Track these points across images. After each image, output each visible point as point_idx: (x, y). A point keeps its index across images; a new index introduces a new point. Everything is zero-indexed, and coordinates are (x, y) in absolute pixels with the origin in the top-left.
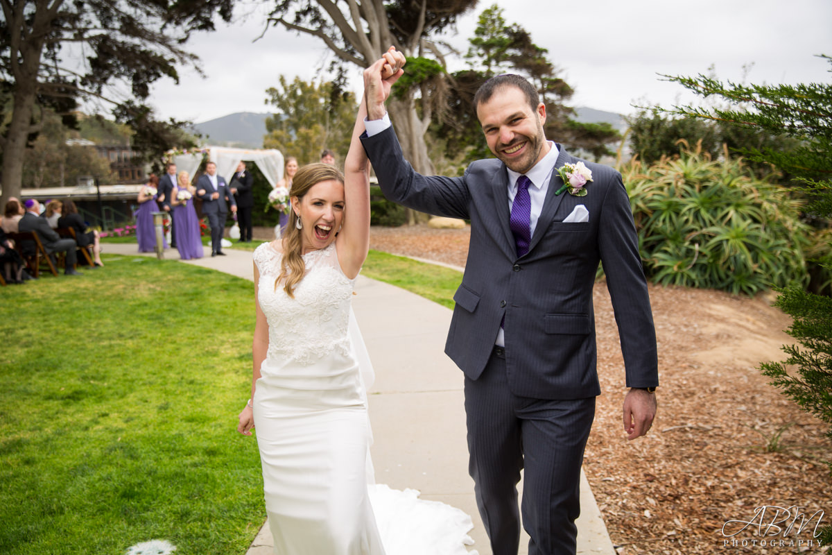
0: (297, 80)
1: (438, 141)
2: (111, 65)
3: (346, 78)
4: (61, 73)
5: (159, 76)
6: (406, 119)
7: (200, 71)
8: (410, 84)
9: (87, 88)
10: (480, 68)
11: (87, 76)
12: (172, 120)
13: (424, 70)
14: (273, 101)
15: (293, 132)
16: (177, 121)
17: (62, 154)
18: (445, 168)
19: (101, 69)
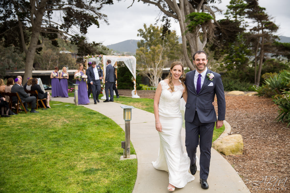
0: (151, 26)
1: (211, 52)
2: (72, 20)
3: (169, 24)
4: (52, 23)
5: (91, 24)
6: (195, 42)
7: (106, 22)
8: (196, 25)
9: (62, 30)
10: (232, 19)
11: (63, 25)
12: (94, 42)
13: (203, 18)
14: (141, 35)
15: (148, 48)
16: (96, 43)
17: (57, 57)
18: (214, 64)
19: (68, 22)
